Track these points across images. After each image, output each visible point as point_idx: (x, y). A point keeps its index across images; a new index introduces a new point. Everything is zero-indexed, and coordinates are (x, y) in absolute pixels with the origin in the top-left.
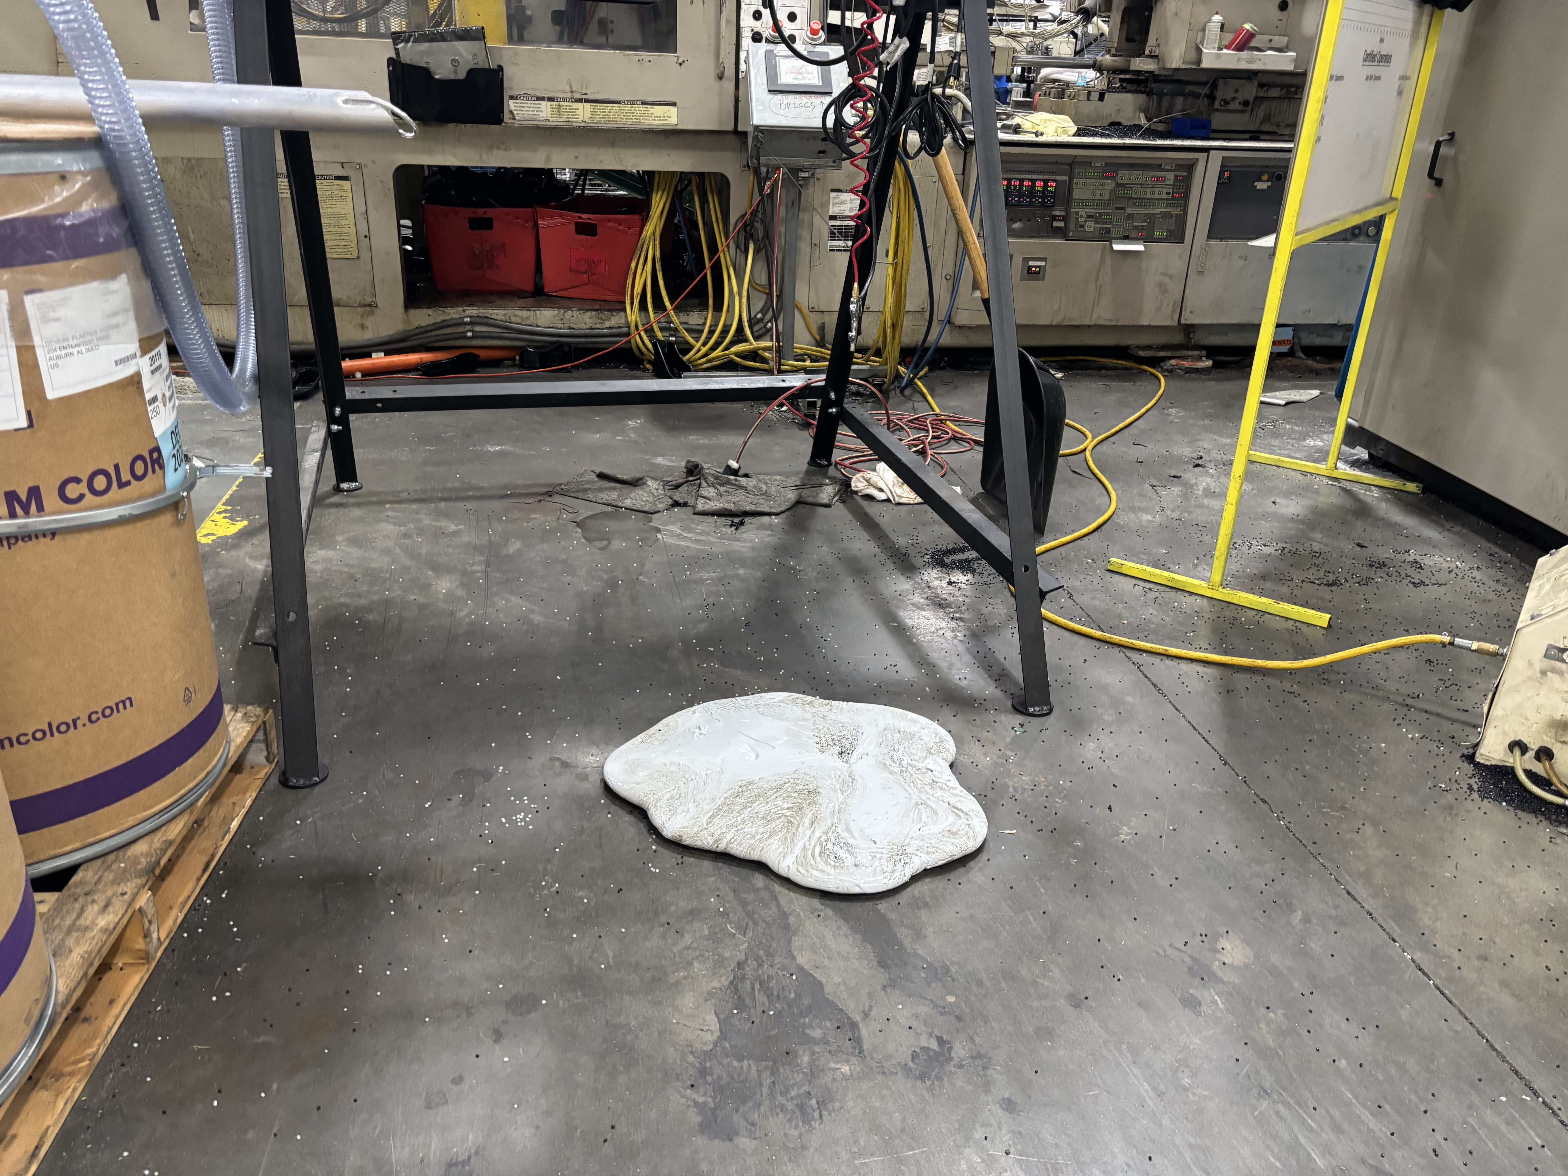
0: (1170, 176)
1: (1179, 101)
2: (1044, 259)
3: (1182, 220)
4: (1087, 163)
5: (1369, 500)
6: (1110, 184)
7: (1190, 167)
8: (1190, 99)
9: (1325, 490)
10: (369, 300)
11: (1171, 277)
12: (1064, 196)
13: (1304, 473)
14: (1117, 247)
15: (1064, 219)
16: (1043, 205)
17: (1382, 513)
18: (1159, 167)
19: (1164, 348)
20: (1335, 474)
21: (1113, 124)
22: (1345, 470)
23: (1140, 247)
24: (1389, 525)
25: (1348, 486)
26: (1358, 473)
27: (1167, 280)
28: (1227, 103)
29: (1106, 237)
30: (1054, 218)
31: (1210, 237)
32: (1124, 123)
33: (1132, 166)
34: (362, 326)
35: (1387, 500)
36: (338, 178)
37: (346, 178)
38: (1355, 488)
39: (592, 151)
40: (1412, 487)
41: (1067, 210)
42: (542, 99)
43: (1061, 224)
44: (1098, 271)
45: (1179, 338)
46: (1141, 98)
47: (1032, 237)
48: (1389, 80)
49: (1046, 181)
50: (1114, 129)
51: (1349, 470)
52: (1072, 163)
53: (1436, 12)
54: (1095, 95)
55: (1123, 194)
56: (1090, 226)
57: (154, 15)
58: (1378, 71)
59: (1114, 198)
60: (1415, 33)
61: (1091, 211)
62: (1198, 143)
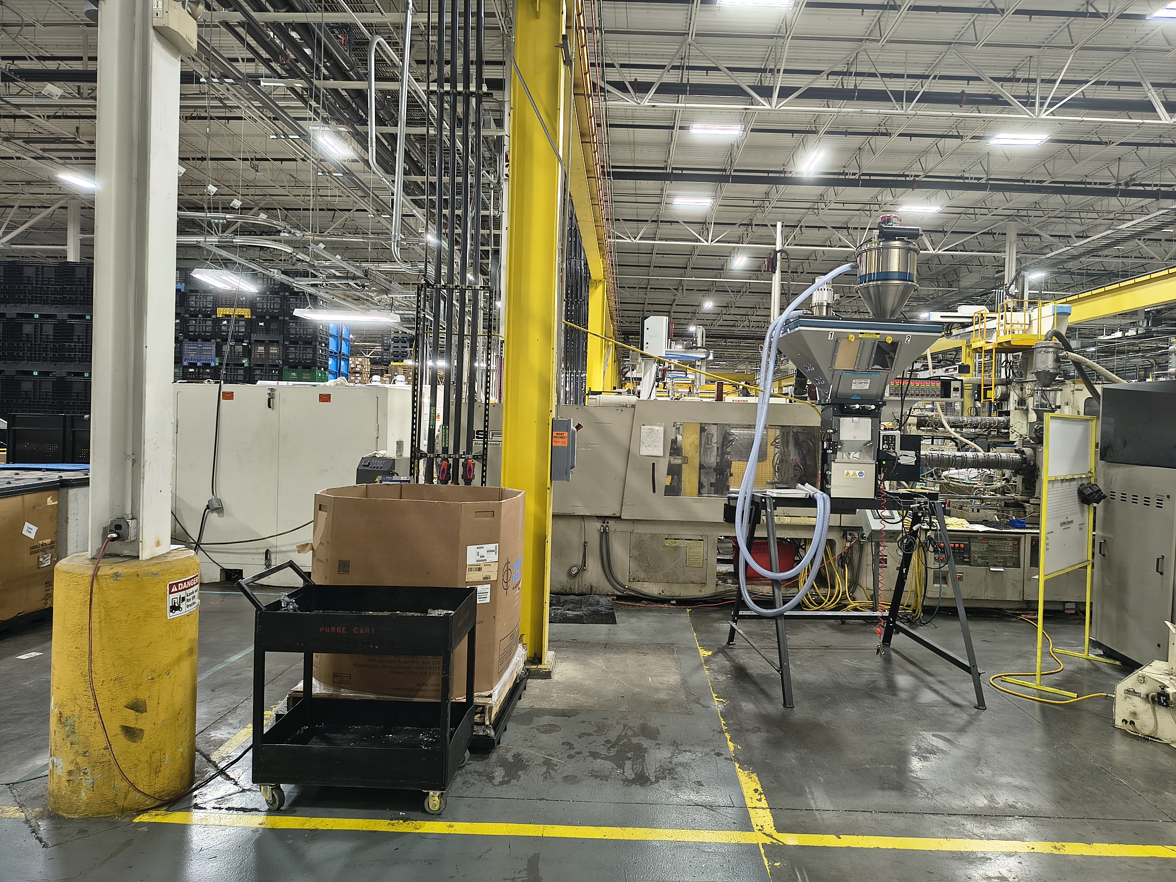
0: (1011, 543)
2: (962, 573)
3: (1020, 559)
4: (976, 537)
5: (1100, 666)
6: (986, 546)
7: (1019, 539)
9: (1085, 663)
10: (704, 581)
11: (1016, 581)
12: (967, 549)
13: (1075, 657)
14: (991, 569)
15: (969, 558)
16: (959, 552)
17: (1104, 671)
18: (1006, 539)
19: (1018, 610)
20: (1088, 658)
21: (984, 521)
22: (1092, 656)
23: (1002, 570)
24: (1106, 674)
25: (1093, 662)
26: (1098, 657)
29: (987, 565)
30: (965, 558)
31: (1031, 566)
32: (989, 520)
33: (994, 539)
34: (700, 591)
35: (1108, 667)
36: (699, 540)
37: (702, 540)
38: (1096, 663)
39: (787, 532)
40: (1117, 662)
41: (969, 555)
43: (968, 560)
44: (985, 579)
45: (1024, 606)
46: (995, 512)
48: (1074, 526)
49: (959, 544)
50: (985, 522)
51: (1094, 657)
52: (970, 537)
53: (1089, 505)
54: (975, 510)
55: (991, 549)
56: (980, 561)
57: (654, 492)
58: (1068, 526)
59: (988, 550)
60: (1083, 511)
61: (979, 555)
62: (1020, 531)
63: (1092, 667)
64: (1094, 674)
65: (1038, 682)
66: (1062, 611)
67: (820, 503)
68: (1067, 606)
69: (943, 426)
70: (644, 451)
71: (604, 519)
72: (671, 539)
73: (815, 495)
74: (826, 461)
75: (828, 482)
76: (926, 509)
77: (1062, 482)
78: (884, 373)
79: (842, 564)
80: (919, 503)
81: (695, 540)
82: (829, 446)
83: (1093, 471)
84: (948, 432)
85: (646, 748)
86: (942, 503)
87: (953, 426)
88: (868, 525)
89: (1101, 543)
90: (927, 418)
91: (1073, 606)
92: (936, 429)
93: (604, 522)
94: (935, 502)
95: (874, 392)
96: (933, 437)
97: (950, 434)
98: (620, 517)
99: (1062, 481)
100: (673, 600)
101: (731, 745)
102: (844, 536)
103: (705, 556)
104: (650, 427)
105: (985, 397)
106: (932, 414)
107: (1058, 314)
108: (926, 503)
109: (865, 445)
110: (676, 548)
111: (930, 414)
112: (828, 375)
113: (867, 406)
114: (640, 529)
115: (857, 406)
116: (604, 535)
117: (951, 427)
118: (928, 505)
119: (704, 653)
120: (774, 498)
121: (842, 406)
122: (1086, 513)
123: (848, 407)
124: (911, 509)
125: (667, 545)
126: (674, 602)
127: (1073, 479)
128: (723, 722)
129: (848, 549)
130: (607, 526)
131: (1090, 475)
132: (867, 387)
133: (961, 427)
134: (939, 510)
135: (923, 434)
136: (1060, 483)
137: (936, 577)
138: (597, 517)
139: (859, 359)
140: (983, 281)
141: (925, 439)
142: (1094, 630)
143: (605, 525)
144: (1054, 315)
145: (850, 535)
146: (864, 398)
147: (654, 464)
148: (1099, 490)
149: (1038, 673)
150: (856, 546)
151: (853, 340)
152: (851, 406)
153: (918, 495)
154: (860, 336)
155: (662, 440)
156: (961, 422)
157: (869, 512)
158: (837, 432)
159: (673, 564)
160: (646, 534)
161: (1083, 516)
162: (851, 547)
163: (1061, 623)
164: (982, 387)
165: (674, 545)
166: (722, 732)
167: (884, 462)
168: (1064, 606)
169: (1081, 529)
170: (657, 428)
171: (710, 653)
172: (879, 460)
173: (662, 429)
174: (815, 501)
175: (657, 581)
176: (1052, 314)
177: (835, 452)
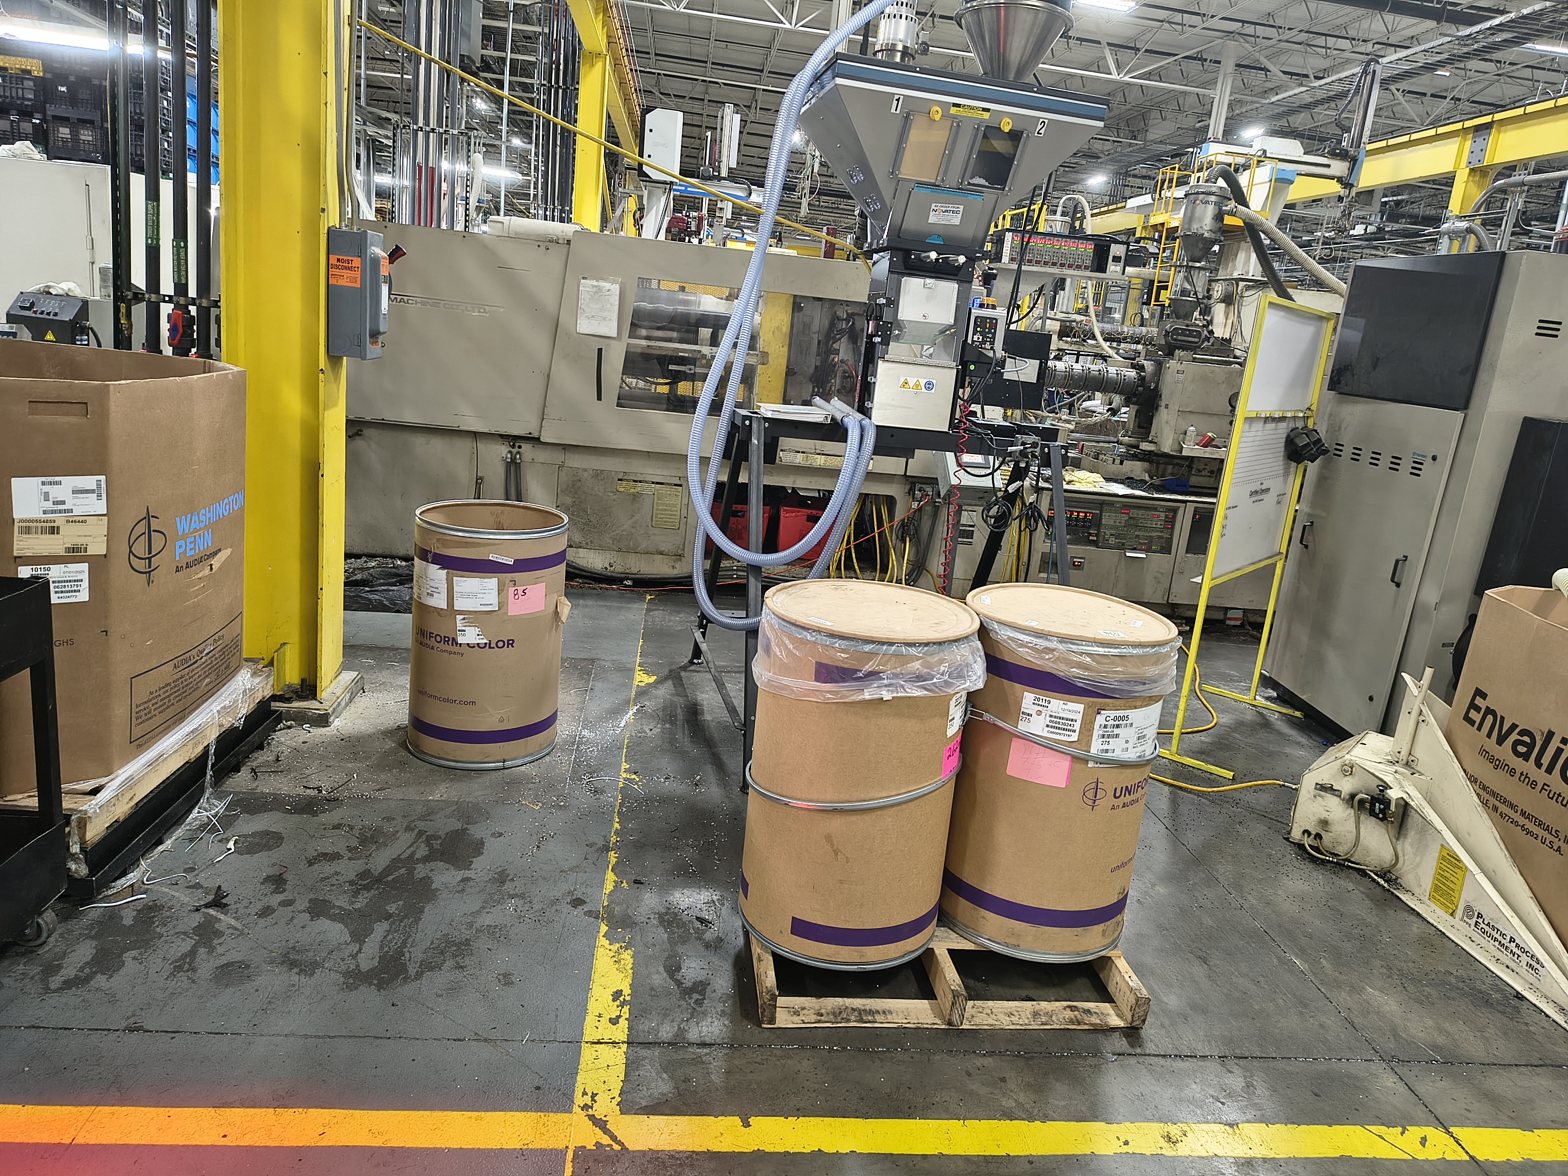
0: (1163, 515)
1: (1170, 468)
2: (1083, 558)
3: (1170, 541)
4: (1112, 504)
5: (1271, 719)
6: (1126, 517)
7: (1175, 511)
8: (1177, 467)
9: (1248, 712)
10: (680, 552)
11: (1162, 574)
12: (1096, 522)
13: (1236, 701)
14: (1128, 554)
15: (1097, 535)
16: (1084, 526)
17: (1277, 727)
18: (1156, 509)
20: (1254, 703)
21: (1128, 478)
22: (1260, 701)
23: (1144, 556)
24: (1279, 733)
25: (1261, 710)
26: (1269, 703)
27: (1160, 576)
28: (1200, 471)
29: (1122, 547)
30: (1090, 534)
31: (1187, 552)
32: (1136, 478)
33: (1139, 507)
34: (673, 567)
35: (1282, 720)
36: (675, 485)
37: (680, 485)
38: (1265, 712)
39: (819, 479)
40: (1298, 714)
41: (1098, 530)
42: (799, 452)
43: (1095, 538)
44: (1117, 567)
45: (1167, 611)
46: (1146, 465)
47: (1076, 544)
48: (1270, 499)
49: (1086, 513)
50: (1129, 481)
51: (1264, 701)
52: (1102, 504)
53: (1298, 464)
54: (1118, 461)
55: (1133, 523)
56: (1112, 541)
57: (599, 398)
58: (1261, 497)
59: (1127, 525)
60: (1286, 474)
61: (1113, 532)
62: (1180, 497)
63: (1259, 719)
64: (1262, 734)
65: (1174, 748)
66: (1223, 622)
67: (853, 435)
68: (1230, 614)
69: (1094, 337)
70: (585, 326)
71: (513, 440)
72: (627, 480)
73: (846, 419)
74: (870, 359)
75: (871, 398)
76: (1034, 456)
77: (1265, 422)
78: (990, 195)
79: (902, 537)
80: (1023, 444)
81: (668, 484)
82: (877, 328)
83: (1314, 408)
84: (1100, 346)
85: (437, 889)
86: (1063, 447)
87: (1109, 338)
88: (947, 476)
89: (1305, 526)
90: (1074, 324)
91: (1240, 614)
92: (1085, 341)
93: (513, 446)
94: (1051, 444)
95: (969, 233)
96: (1079, 352)
97: (1103, 349)
98: (539, 438)
99: (1266, 420)
100: (627, 579)
101: (610, 877)
102: (911, 492)
103: (684, 511)
104: (594, 283)
105: (1157, 300)
106: (1083, 318)
107: (1276, 180)
108: (1034, 445)
109: (942, 332)
110: (636, 497)
111: (1079, 318)
112: (886, 188)
113: (952, 257)
114: (576, 461)
115: (933, 255)
116: (513, 467)
117: (1105, 340)
118: (1038, 449)
119: (642, 679)
120: (766, 419)
121: (908, 252)
122: (1291, 477)
123: (918, 257)
124: (1010, 454)
125: (622, 490)
126: (629, 583)
127: (1283, 419)
128: (617, 826)
129: (915, 512)
130: (518, 453)
131: (1309, 413)
132: (956, 220)
133: (1119, 342)
134: (1056, 459)
135: (1065, 346)
136: (1262, 424)
137: (1045, 562)
138: (501, 436)
139: (947, 160)
140: (1178, 133)
141: (1067, 354)
142: (1269, 661)
143: (515, 451)
144: (1271, 181)
145: (920, 491)
146: (950, 245)
147: (600, 350)
148: (1320, 440)
149: (1177, 731)
150: (929, 509)
151: (937, 117)
152: (924, 255)
153: (1022, 430)
154: (953, 110)
155: (617, 307)
156: (1118, 334)
157: (950, 456)
158: (893, 303)
159: (630, 522)
160: (585, 470)
161: (1285, 482)
162: (920, 509)
163: (1220, 640)
164: (1156, 284)
165: (632, 490)
166: (606, 849)
167: (972, 367)
168: (1226, 614)
169: (1279, 502)
170: (607, 285)
171: (653, 679)
172: (964, 363)
173: (616, 288)
174: (846, 431)
175: (602, 548)
176: (1268, 180)
177: (886, 342)
